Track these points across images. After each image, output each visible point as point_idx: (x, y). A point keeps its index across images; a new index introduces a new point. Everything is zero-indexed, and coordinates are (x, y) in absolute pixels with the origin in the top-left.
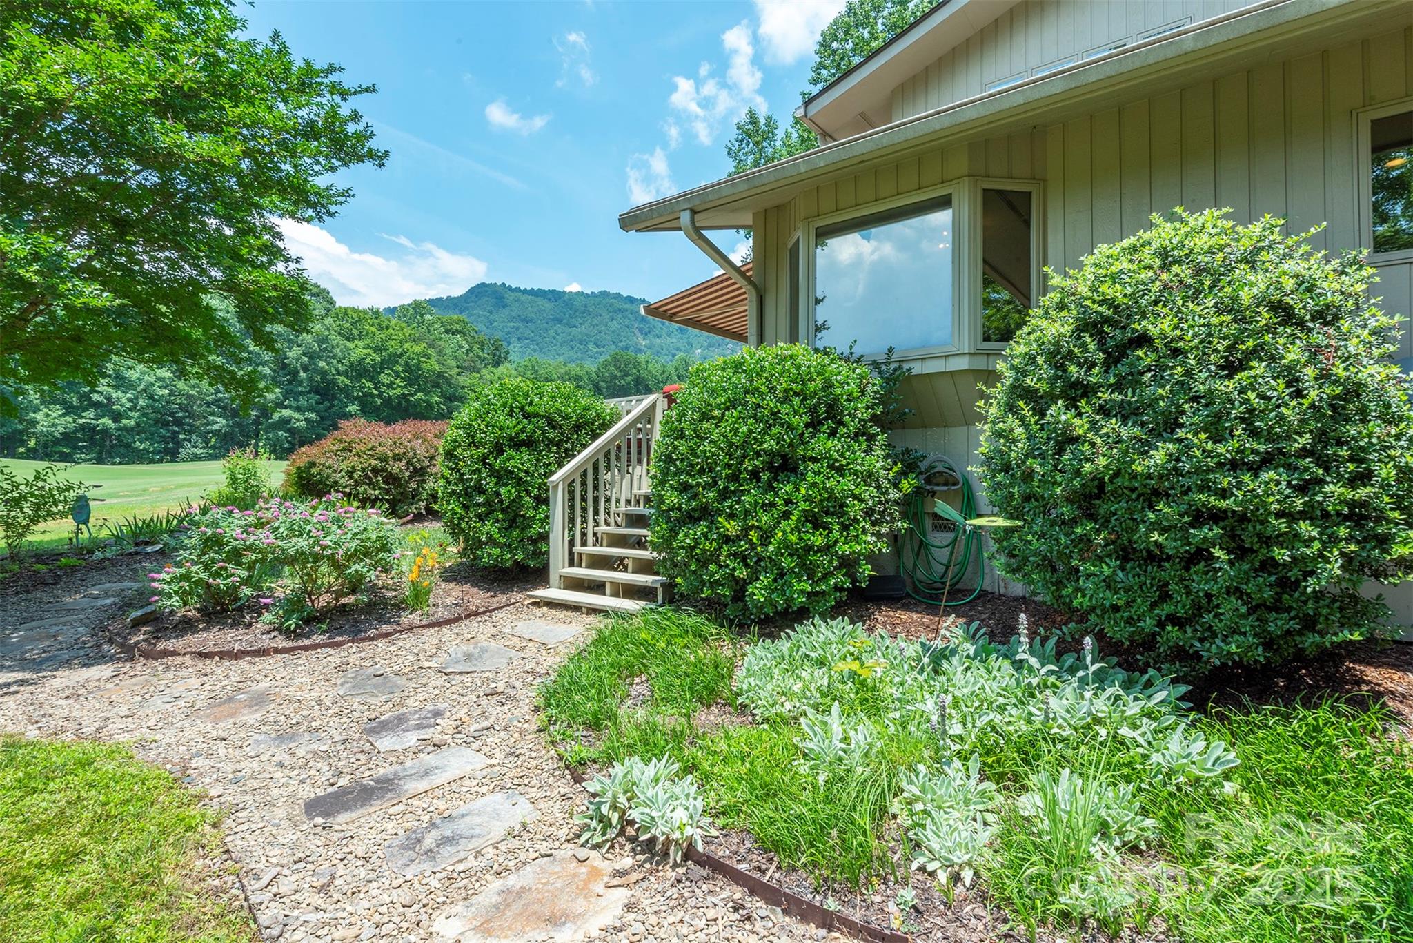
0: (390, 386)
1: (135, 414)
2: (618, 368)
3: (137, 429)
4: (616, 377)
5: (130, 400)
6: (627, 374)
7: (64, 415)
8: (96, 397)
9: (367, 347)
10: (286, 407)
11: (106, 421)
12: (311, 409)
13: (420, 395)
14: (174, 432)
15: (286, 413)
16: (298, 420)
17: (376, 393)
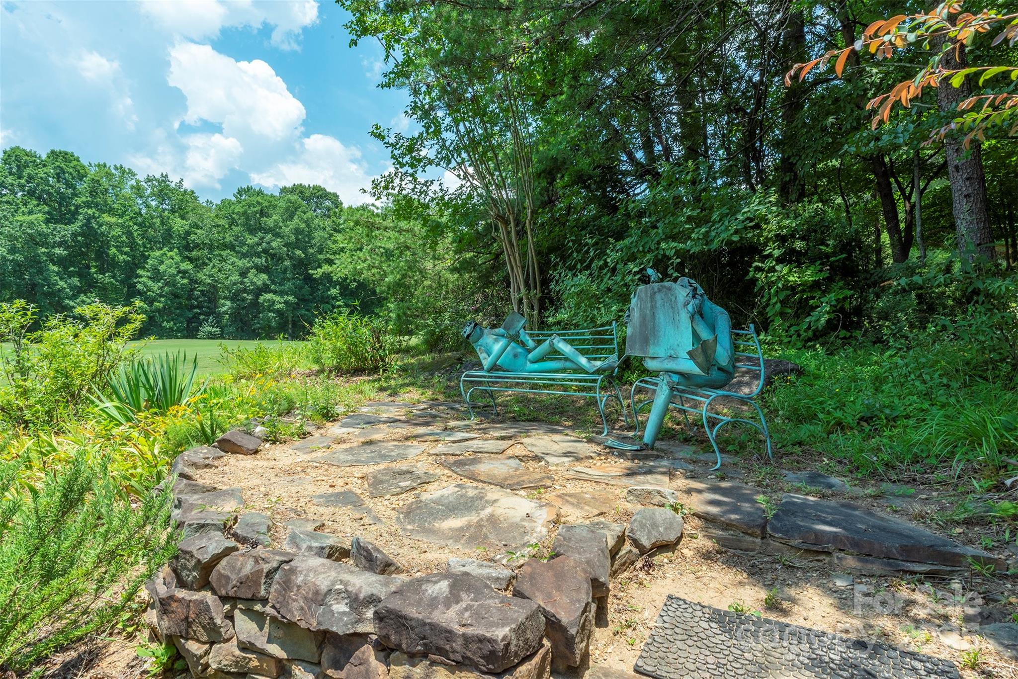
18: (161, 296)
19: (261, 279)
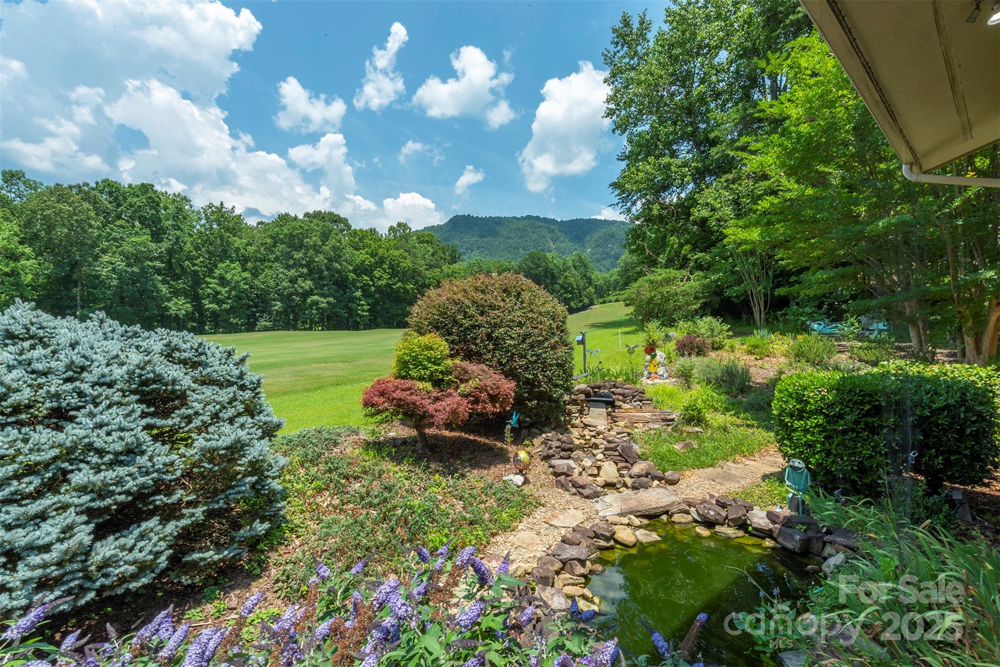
0: (379, 279)
1: (230, 301)
2: (533, 262)
3: (232, 311)
4: (531, 268)
5: (227, 292)
6: (539, 266)
7: (186, 303)
9: (367, 253)
10: (315, 295)
12: (332, 296)
13: (400, 284)
14: (253, 312)
15: (315, 298)
16: (323, 303)
17: (371, 283)
18: (228, 298)
19: (308, 284)
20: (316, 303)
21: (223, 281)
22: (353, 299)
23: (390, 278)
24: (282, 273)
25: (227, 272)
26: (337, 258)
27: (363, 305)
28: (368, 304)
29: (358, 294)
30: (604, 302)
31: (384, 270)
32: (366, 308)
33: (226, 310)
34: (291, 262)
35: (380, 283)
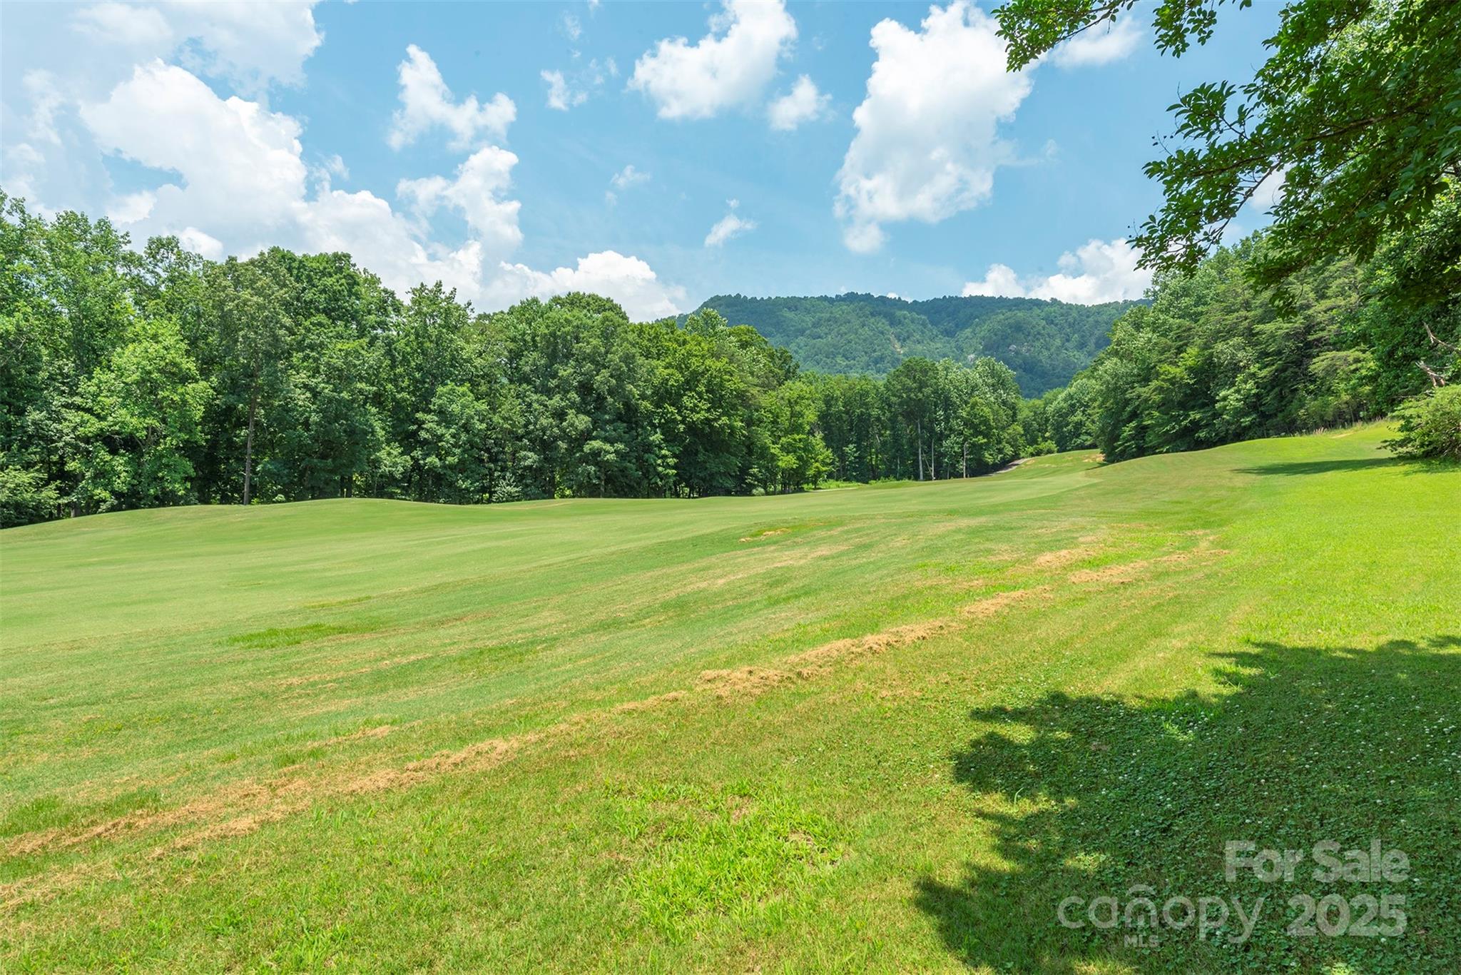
0: (693, 410)
1: (457, 451)
3: (461, 468)
4: (910, 390)
5: (453, 436)
6: (922, 385)
7: (402, 454)
8: (423, 434)
10: (595, 438)
11: (433, 460)
12: (619, 439)
13: (725, 419)
14: (490, 470)
15: (596, 444)
16: (608, 452)
17: (679, 418)
18: (455, 446)
19: (582, 422)
20: (596, 453)
21: (445, 417)
22: (648, 448)
23: (708, 410)
24: (537, 401)
25: (451, 401)
26: (631, 375)
27: (665, 457)
28: (674, 456)
29: (657, 437)
30: (1039, 453)
31: (700, 394)
32: (671, 461)
33: (452, 467)
34: (553, 383)
35: (695, 417)
